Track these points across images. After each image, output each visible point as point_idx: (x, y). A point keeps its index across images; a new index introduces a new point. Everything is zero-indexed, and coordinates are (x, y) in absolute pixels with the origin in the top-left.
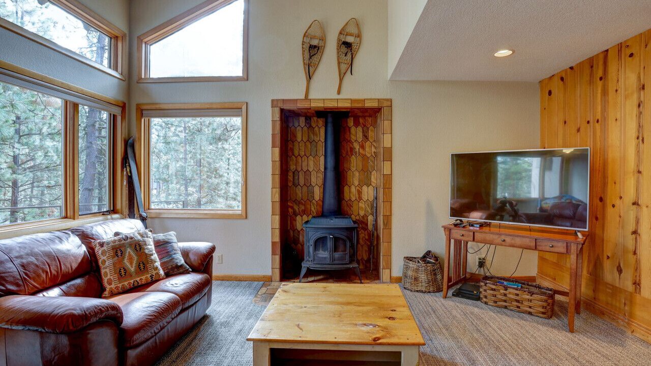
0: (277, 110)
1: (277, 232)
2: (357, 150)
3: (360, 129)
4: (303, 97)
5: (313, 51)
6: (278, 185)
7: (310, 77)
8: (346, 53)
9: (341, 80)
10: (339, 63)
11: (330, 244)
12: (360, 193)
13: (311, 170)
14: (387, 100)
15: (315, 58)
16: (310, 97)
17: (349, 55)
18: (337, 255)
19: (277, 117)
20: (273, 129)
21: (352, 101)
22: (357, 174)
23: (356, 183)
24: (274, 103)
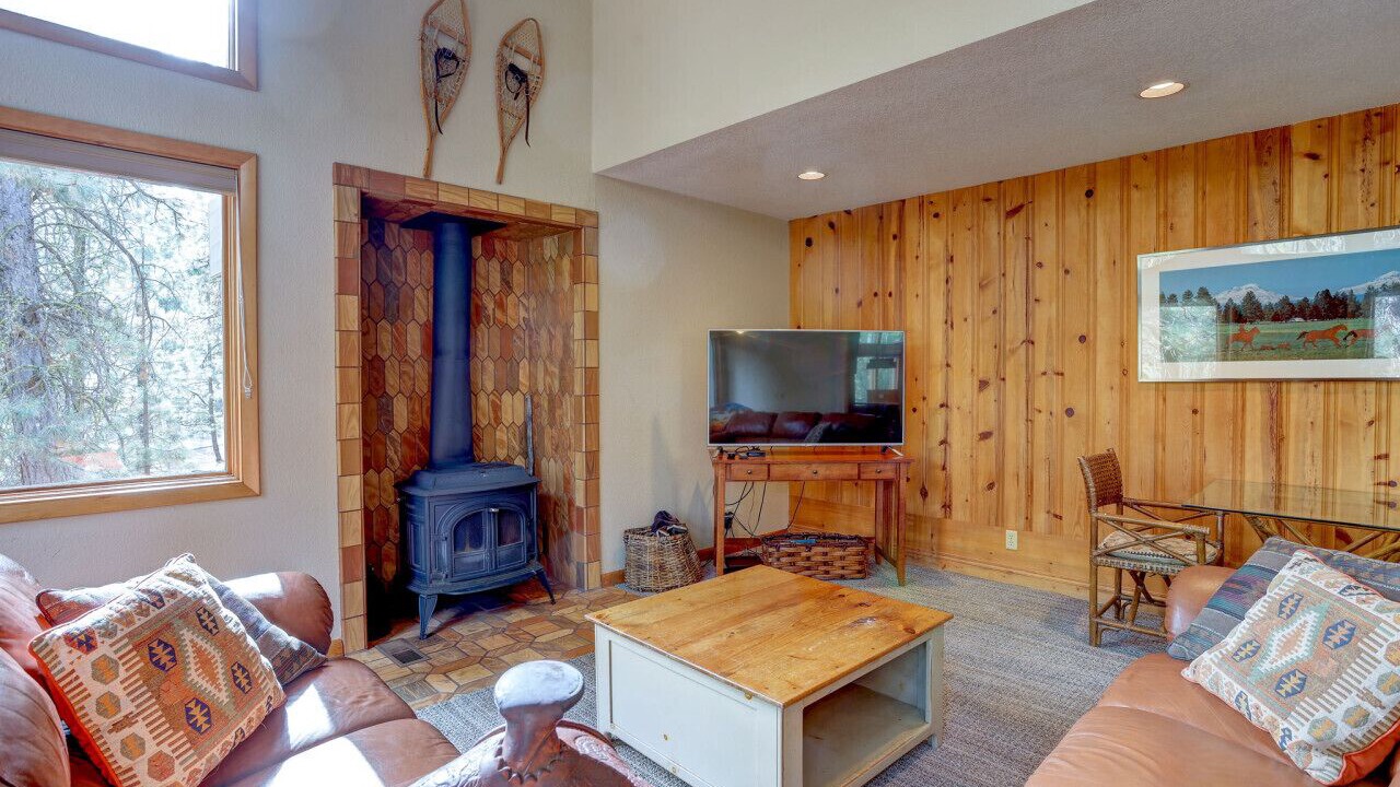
0: (352, 195)
1: (357, 521)
2: (491, 312)
3: (495, 265)
4: (419, 173)
5: (445, 63)
6: (357, 395)
7: (436, 126)
8: (517, 95)
9: (504, 151)
10: (501, 111)
11: (489, 529)
12: (496, 408)
13: (385, 355)
14: (590, 213)
15: (448, 83)
16: (435, 177)
17: (522, 97)
18: (504, 551)
19: (353, 212)
20: (342, 245)
21: (528, 204)
22: (490, 366)
23: (490, 386)
24: (343, 174)
